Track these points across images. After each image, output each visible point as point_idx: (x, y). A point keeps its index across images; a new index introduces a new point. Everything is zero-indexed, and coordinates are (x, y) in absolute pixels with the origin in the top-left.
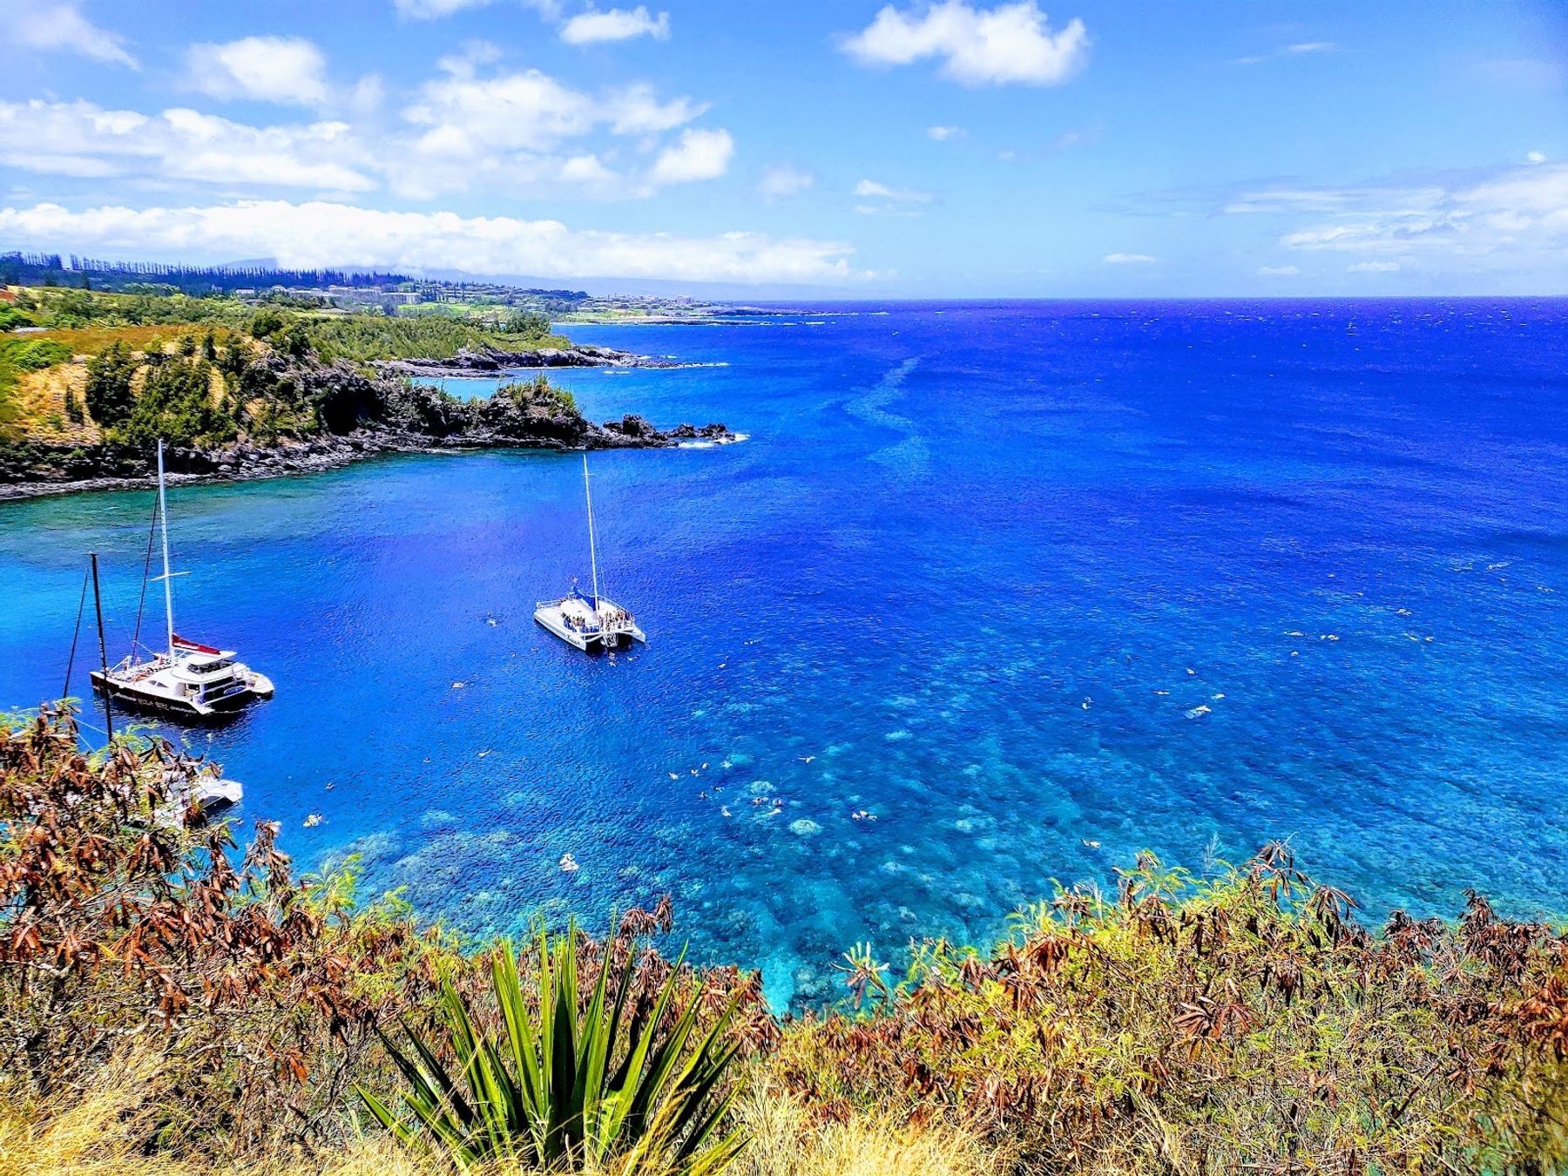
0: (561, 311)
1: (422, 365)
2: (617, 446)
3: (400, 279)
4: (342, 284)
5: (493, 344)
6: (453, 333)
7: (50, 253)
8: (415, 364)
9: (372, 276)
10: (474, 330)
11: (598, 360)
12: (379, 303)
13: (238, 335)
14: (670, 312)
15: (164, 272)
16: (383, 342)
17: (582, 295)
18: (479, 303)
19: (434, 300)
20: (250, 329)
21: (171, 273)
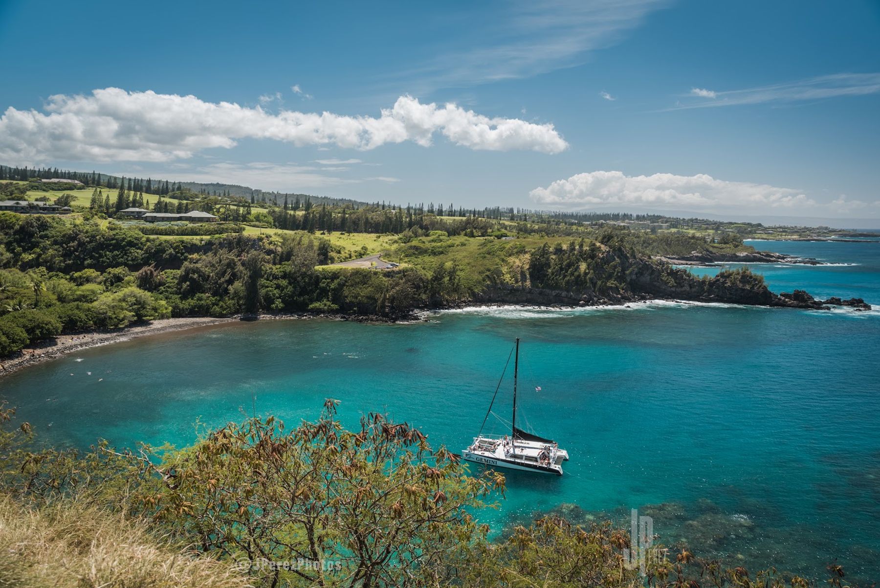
0: (746, 233)
1: (672, 259)
2: (790, 306)
3: (659, 217)
4: (631, 220)
5: (711, 249)
6: (690, 243)
7: (510, 207)
8: (669, 258)
9: (646, 216)
10: (702, 242)
11: (772, 259)
12: (648, 228)
13: (594, 241)
14: (814, 235)
15: (553, 214)
16: (653, 247)
17: (760, 225)
18: (699, 229)
19: (676, 227)
20: (600, 238)
21: (556, 215)
